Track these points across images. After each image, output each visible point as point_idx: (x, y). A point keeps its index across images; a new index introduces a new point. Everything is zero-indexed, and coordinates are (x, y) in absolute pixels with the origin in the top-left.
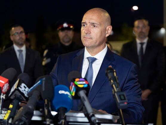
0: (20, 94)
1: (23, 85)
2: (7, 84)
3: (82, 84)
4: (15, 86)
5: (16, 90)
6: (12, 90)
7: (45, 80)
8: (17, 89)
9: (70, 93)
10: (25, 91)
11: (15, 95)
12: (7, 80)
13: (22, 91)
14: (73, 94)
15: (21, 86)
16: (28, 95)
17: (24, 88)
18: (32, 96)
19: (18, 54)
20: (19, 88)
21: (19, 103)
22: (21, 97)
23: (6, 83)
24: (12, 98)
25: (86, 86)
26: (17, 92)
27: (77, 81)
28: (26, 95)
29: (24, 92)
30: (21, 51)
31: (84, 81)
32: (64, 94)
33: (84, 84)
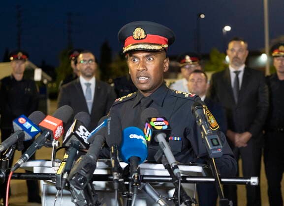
0: (78, 140)
1: (82, 128)
2: (61, 126)
3: (160, 125)
4: (71, 130)
5: (72, 134)
6: (68, 134)
7: (111, 121)
8: (74, 134)
9: (145, 137)
10: (84, 135)
11: (72, 141)
12: (60, 121)
13: (81, 137)
14: (149, 139)
15: (79, 129)
16: (88, 140)
17: (84, 133)
18: (94, 142)
19: (84, 88)
20: (77, 132)
21: (76, 152)
22: (80, 144)
23: (59, 125)
24: (67, 145)
25: (165, 127)
26: (74, 137)
27: (154, 122)
28: (86, 141)
29: (83, 137)
30: (88, 85)
31: (163, 121)
32: (136, 139)
33: (162, 125)
